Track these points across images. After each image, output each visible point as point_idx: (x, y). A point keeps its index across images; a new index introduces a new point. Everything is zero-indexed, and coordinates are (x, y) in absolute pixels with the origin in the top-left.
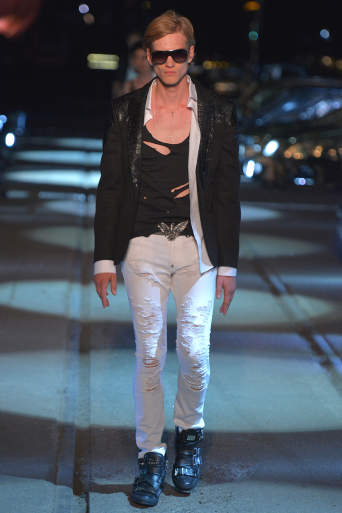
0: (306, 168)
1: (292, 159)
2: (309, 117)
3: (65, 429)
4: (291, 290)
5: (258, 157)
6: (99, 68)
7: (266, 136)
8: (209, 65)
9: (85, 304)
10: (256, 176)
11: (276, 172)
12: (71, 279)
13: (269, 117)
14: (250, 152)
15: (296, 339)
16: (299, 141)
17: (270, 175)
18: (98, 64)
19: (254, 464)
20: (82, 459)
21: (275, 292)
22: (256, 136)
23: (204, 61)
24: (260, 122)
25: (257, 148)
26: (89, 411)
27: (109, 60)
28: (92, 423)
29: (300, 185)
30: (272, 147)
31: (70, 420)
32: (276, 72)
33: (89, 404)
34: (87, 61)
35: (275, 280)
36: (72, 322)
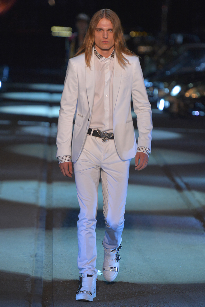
0: (199, 104)
1: (190, 98)
2: (202, 69)
3: (36, 281)
4: (190, 187)
5: (167, 96)
6: (59, 36)
7: (173, 83)
8: (133, 34)
9: (49, 197)
10: (165, 109)
11: (179, 107)
12: (40, 179)
13: (174, 70)
14: (162, 93)
15: (193, 221)
16: (195, 86)
17: (175, 109)
18: (58, 33)
19: (164, 305)
20: (47, 302)
21: (179, 188)
22: (166, 83)
23: (130, 32)
24: (168, 73)
25: (167, 91)
26: (52, 269)
27: (66, 31)
28: (54, 277)
29: (196, 116)
30: (176, 90)
31: (39, 275)
32: (179, 39)
33: (52, 264)
34: (51, 32)
35: (178, 180)
36: (41, 208)
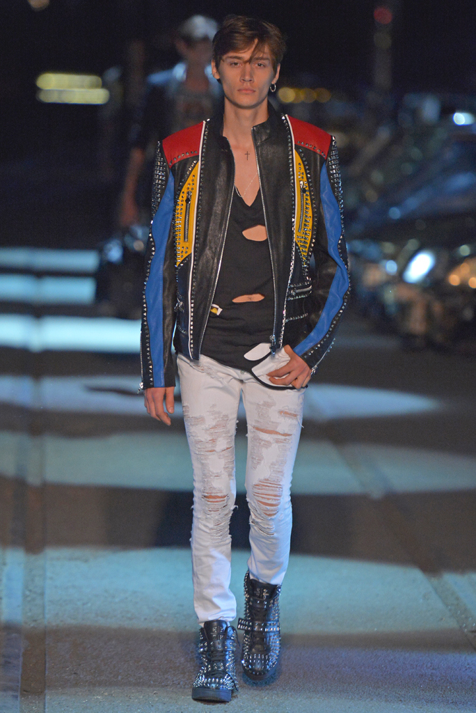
1: (464, 289)
6: (60, 102)
7: (412, 244)
8: (288, 95)
11: (429, 316)
13: (413, 203)
17: (417, 325)
18: (60, 92)
23: (281, 88)
24: (395, 213)
25: (391, 267)
27: (83, 87)
30: (421, 266)
32: (429, 109)
34: (36, 90)
